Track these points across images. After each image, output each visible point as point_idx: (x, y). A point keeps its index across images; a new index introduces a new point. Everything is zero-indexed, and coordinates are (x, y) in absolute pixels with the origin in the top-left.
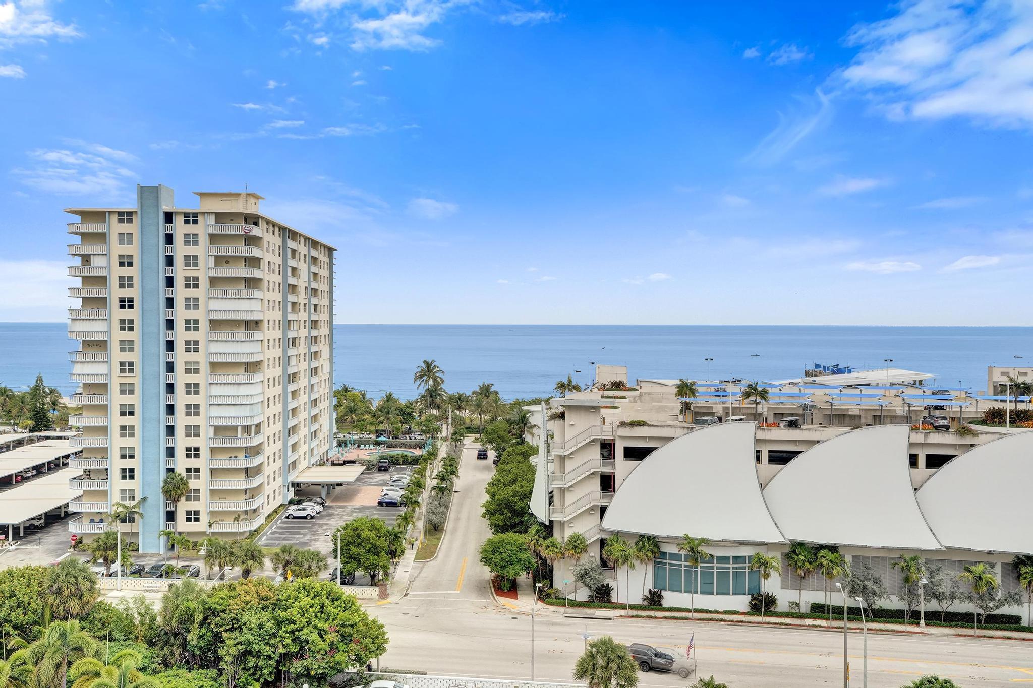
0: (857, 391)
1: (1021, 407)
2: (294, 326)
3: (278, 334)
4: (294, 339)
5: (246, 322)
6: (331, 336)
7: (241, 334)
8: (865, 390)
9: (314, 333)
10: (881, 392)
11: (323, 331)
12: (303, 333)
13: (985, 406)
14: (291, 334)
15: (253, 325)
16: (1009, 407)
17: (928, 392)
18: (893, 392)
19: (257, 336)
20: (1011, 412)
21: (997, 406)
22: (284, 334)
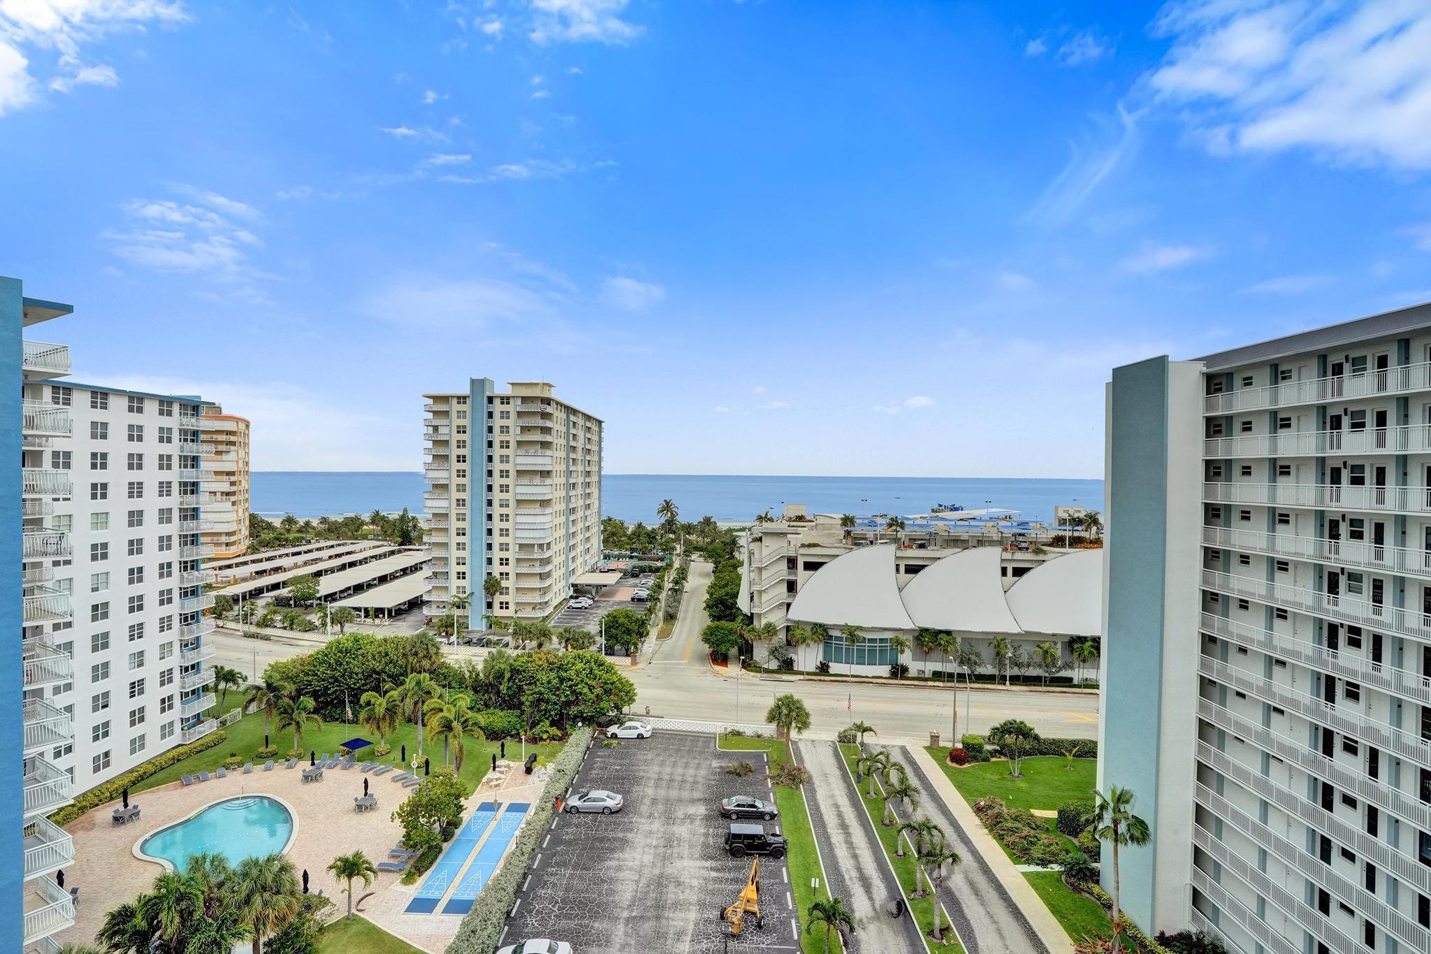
0: (967, 523)
1: (1076, 534)
2: (574, 475)
3: (563, 480)
4: (574, 484)
5: (541, 472)
6: (600, 482)
7: (537, 480)
8: (973, 523)
9: (588, 480)
10: (983, 523)
11: (594, 478)
12: (580, 480)
13: (1052, 534)
14: (572, 481)
15: (546, 474)
16: (1068, 534)
17: (1015, 524)
18: (991, 524)
19: (548, 481)
20: (1070, 537)
21: (1061, 533)
22: (567, 480)
